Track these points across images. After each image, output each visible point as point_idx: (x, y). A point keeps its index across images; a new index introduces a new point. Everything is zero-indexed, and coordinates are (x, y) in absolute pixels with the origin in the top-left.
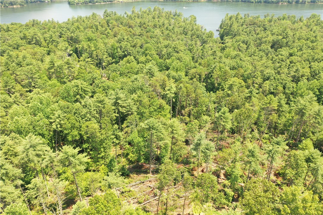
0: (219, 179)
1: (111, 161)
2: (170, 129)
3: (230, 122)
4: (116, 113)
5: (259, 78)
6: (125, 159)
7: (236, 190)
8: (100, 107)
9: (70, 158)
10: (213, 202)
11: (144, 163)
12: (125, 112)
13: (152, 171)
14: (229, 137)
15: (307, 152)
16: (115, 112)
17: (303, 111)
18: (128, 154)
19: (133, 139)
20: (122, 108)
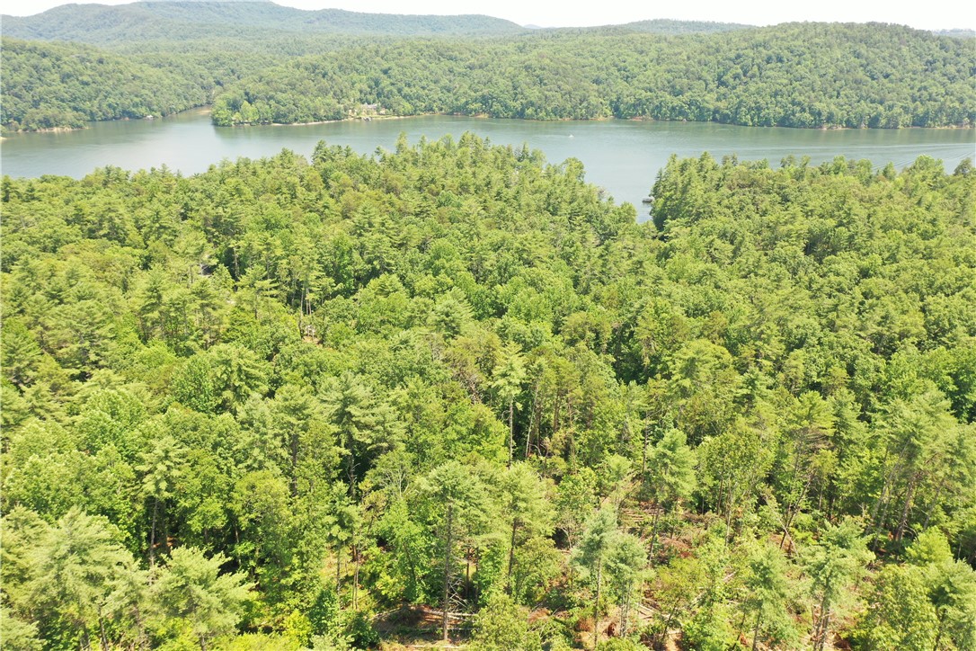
1: (320, 599)
2: (507, 497)
3: (691, 476)
4: (343, 444)
5: (774, 341)
6: (366, 592)
8: (293, 425)
9: (194, 587)
11: (426, 605)
12: (369, 441)
13: (449, 631)
14: (689, 520)
15: (932, 571)
16: (338, 443)
17: (913, 440)
18: (375, 577)
19: (392, 528)
20: (360, 429)
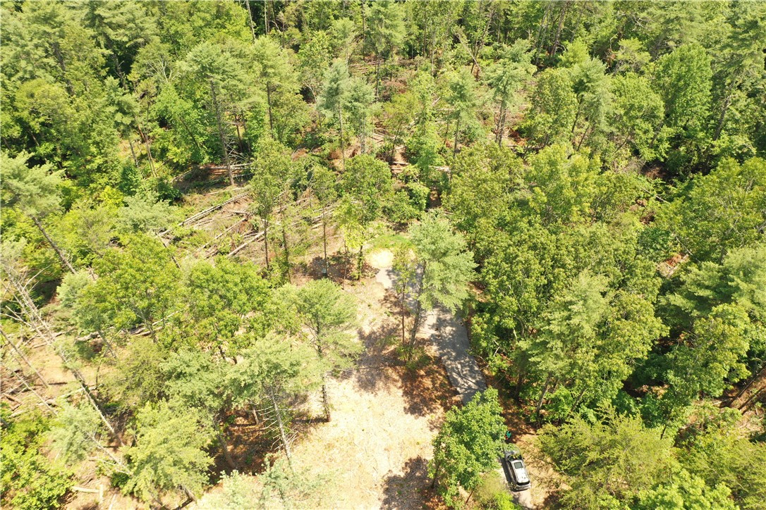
0: (394, 167)
1: (124, 174)
2: (258, 67)
3: (402, 27)
4: (102, 46)
6: (161, 163)
7: (434, 182)
8: (48, 34)
10: (386, 218)
11: (212, 163)
12: (125, 39)
13: (235, 178)
14: (403, 65)
15: (576, 70)
16: (98, 45)
18: (164, 150)
19: (166, 107)
20: (114, 29)
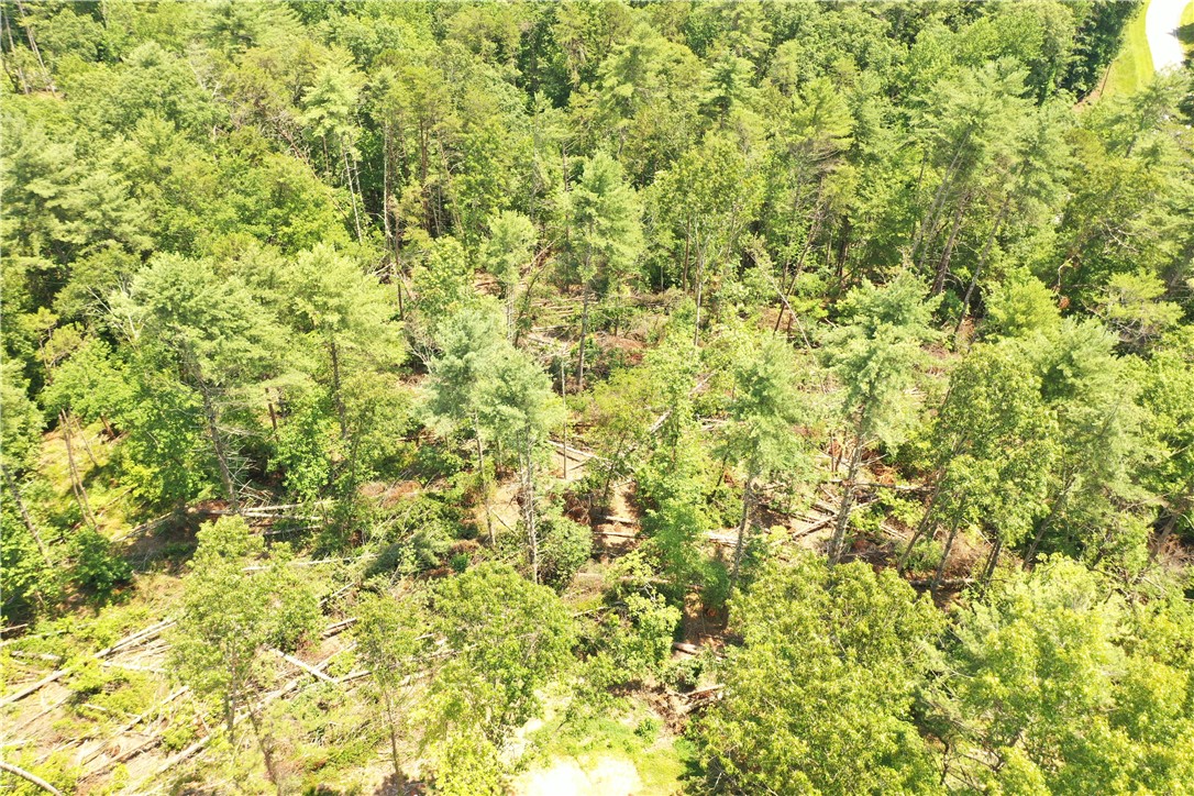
0: (606, 530)
4: (36, 251)
5: (756, 30)
6: (123, 489)
12: (80, 239)
14: (642, 305)
15: (1036, 343)
17: (973, 137)
20: (62, 219)
